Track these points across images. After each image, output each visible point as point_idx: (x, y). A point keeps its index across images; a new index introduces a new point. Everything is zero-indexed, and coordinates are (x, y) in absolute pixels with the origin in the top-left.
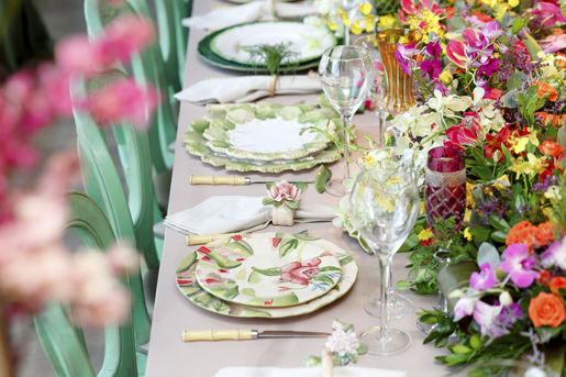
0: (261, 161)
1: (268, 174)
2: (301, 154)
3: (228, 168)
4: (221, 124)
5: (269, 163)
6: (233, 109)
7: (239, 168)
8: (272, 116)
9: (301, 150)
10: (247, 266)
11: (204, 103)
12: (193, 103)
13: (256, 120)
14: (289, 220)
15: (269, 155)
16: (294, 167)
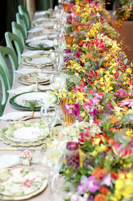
0: (23, 142)
1: (24, 147)
2: (37, 140)
3: (11, 145)
4: (12, 128)
5: (26, 143)
6: (17, 123)
7: (15, 144)
8: (30, 126)
9: (37, 138)
10: (10, 181)
11: (8, 121)
12: (5, 121)
13: (24, 127)
14: (28, 164)
15: (26, 140)
16: (34, 144)
